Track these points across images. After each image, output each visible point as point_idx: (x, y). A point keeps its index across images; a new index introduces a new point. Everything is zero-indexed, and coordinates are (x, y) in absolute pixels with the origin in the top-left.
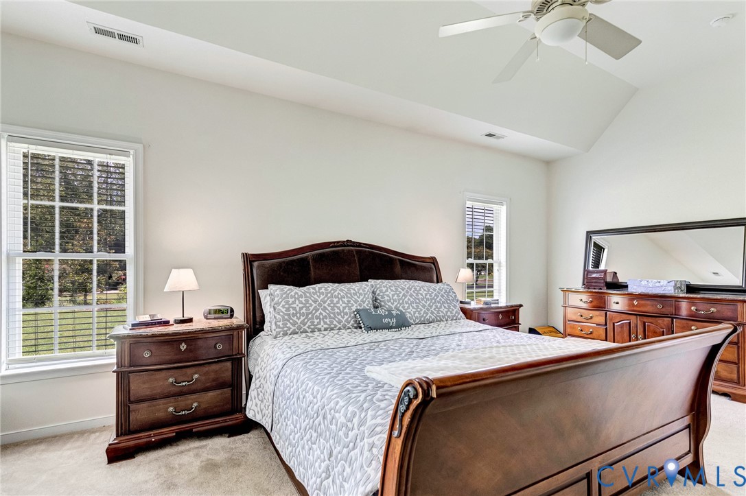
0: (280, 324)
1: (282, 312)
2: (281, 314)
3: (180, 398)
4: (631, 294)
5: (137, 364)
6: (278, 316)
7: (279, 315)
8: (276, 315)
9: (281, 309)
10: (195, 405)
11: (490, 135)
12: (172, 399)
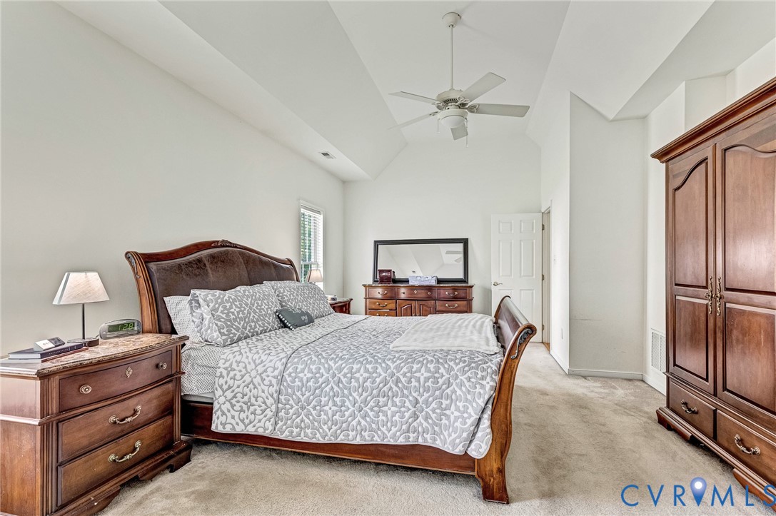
0: (225, 331)
1: (223, 318)
2: (222, 320)
3: (121, 440)
4: (412, 286)
5: (70, 407)
6: (219, 323)
7: (221, 321)
8: (216, 322)
9: (221, 314)
10: (138, 444)
11: (325, 154)
12: (112, 445)
